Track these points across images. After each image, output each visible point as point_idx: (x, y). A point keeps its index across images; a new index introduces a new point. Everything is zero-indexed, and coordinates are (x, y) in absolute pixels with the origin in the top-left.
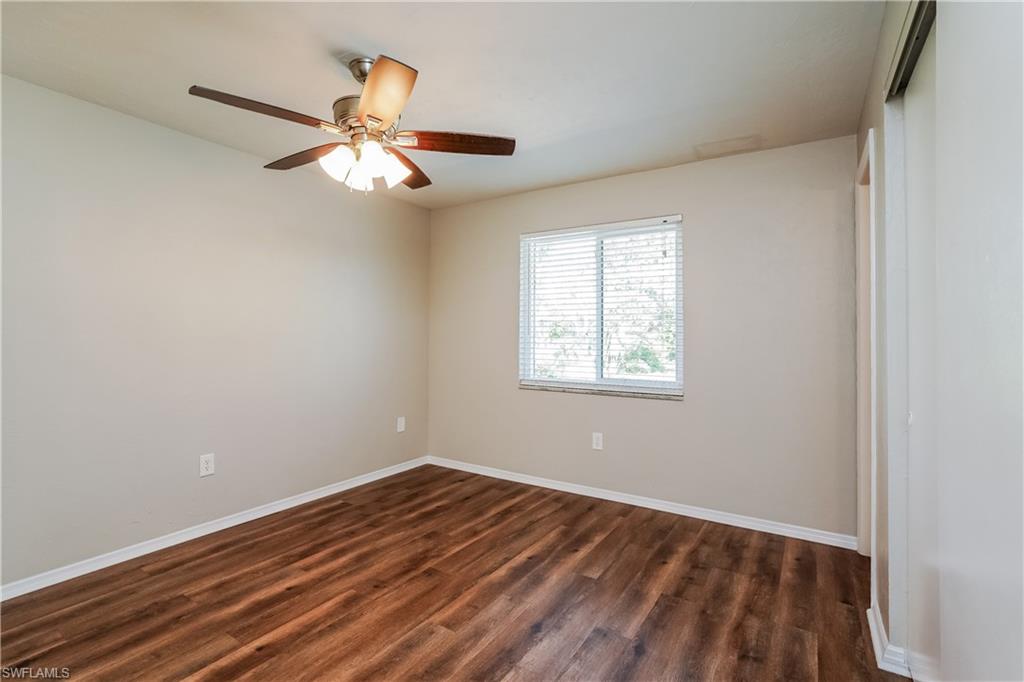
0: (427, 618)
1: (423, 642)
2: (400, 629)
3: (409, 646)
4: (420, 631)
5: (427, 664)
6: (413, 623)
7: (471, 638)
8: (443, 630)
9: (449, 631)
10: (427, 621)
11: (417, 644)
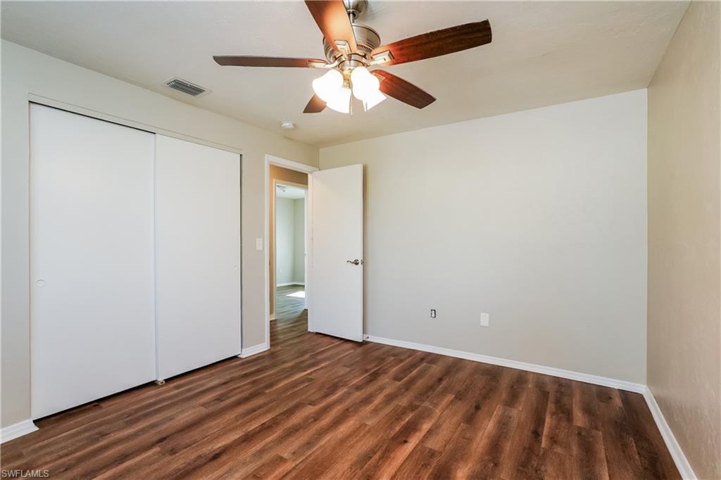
0: (297, 465)
1: (300, 447)
2: (318, 455)
3: (309, 444)
4: (302, 455)
5: (297, 434)
6: (308, 461)
7: (267, 449)
8: (285, 455)
9: (282, 455)
10: (297, 462)
11: (304, 445)
